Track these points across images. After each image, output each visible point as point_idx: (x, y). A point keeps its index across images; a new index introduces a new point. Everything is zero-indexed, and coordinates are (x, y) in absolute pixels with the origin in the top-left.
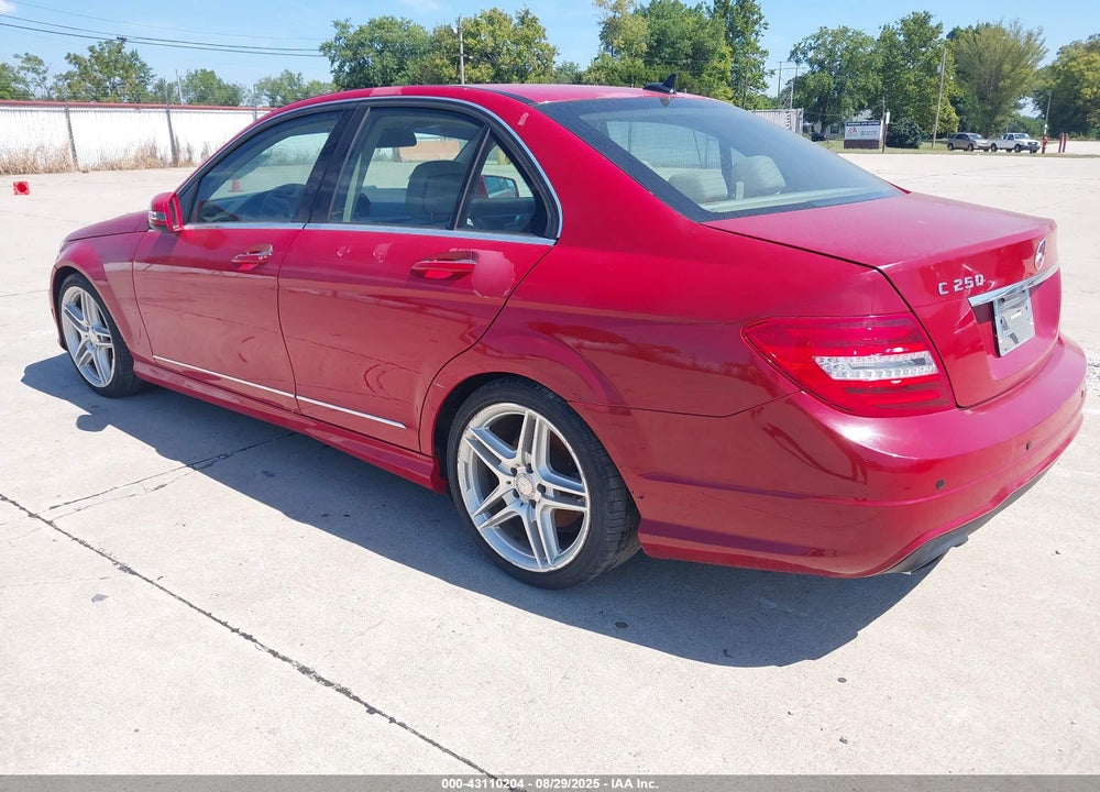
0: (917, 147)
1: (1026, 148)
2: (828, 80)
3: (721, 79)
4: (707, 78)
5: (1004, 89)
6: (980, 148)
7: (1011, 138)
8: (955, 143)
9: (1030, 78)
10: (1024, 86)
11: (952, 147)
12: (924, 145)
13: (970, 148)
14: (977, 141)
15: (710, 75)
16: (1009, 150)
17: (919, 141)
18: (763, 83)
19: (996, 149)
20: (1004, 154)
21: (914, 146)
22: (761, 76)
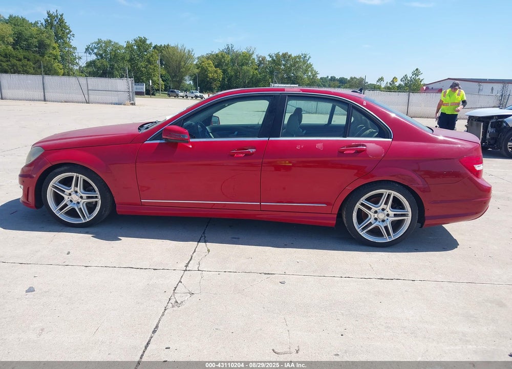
0: (155, 95)
1: (199, 97)
2: (106, 63)
3: (55, 59)
4: (47, 58)
5: (182, 72)
6: (181, 96)
7: (192, 93)
8: (171, 94)
9: (191, 68)
10: (190, 71)
11: (169, 96)
12: (157, 94)
13: (177, 96)
14: (179, 94)
15: (49, 57)
16: (183, 97)
17: (155, 92)
18: (76, 63)
19: (187, 97)
20: (181, 99)
21: (153, 94)
22: (75, 59)
